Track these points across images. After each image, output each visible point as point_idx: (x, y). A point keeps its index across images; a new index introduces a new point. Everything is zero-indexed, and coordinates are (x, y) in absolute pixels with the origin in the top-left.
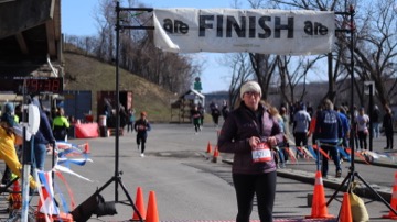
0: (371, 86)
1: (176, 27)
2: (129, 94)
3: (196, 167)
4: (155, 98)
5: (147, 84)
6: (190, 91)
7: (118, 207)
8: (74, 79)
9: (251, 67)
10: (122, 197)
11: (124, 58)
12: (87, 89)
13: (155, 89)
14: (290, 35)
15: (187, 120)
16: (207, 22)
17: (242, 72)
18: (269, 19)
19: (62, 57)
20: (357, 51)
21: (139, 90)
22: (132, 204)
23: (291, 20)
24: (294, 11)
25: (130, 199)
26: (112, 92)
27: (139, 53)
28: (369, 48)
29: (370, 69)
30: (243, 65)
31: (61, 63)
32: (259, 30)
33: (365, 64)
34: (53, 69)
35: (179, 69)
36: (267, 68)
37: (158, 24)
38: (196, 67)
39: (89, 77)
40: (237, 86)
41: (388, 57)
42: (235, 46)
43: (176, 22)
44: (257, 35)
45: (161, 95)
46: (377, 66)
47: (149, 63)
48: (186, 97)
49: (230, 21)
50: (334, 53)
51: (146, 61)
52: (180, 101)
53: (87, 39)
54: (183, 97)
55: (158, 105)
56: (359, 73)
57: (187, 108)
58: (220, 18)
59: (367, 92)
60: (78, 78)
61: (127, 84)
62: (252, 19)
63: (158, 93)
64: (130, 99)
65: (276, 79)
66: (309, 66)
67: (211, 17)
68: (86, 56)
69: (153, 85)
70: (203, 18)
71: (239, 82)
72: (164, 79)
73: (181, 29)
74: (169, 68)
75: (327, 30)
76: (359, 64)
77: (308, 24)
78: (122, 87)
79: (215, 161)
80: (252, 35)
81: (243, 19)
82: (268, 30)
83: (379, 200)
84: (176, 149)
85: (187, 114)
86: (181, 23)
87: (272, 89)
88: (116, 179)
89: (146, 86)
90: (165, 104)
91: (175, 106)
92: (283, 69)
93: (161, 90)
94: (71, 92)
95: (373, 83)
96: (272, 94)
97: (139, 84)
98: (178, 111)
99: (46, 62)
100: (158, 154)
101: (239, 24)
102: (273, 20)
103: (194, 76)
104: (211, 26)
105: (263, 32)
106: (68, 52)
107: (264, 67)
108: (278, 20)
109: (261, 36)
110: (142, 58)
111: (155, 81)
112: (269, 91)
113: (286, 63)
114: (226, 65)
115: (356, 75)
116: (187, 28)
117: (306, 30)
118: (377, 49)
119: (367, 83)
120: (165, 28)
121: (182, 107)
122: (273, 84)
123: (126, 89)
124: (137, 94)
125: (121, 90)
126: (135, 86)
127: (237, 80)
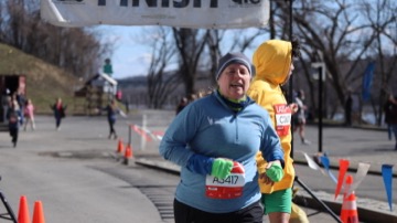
0: (320, 69)
2: (21, 79)
3: (102, 170)
4: (54, 84)
5: (44, 66)
6: (97, 76)
9: (175, 47)
11: (16, 34)
13: (55, 73)
14: (213, 4)
15: (97, 111)
17: (164, 52)
20: (306, 25)
21: (34, 73)
22: (13, 218)
25: (10, 212)
27: (34, 27)
28: (321, 21)
29: (322, 48)
30: (164, 44)
33: (315, 42)
35: (85, 48)
36: (195, 47)
38: (106, 45)
40: (157, 69)
41: (345, 33)
42: (143, 17)
44: (171, 4)
45: (62, 81)
46: (331, 45)
47: (48, 41)
48: (94, 83)
50: (277, 28)
51: (44, 37)
52: (85, 89)
54: (89, 83)
56: (308, 53)
57: (94, 97)
59: (316, 77)
61: (19, 66)
64: (22, 85)
65: (205, 61)
66: (246, 45)
69: (51, 67)
71: (160, 64)
72: (66, 60)
74: (73, 46)
76: (309, 42)
78: (13, 70)
79: (126, 162)
80: (166, 4)
83: (325, 210)
84: (79, 147)
85: (94, 104)
87: (201, 73)
89: (42, 69)
90: (67, 91)
91: (80, 94)
92: (214, 48)
93: (62, 75)
95: (323, 65)
96: (200, 79)
97: (34, 66)
98: (82, 101)
100: (56, 155)
103: (105, 57)
107: (190, 45)
109: (177, 5)
110: (39, 34)
111: (55, 62)
112: (197, 76)
113: (218, 40)
114: (144, 43)
115: (304, 56)
118: (330, 23)
119: (316, 65)
121: (88, 95)
122: (202, 66)
123: (17, 73)
124: (32, 79)
125: (11, 74)
126: (28, 69)
127: (158, 61)
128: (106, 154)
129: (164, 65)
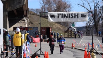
1: (53, 16)
2: (50, 28)
4: (60, 29)
5: (57, 25)
6: (70, 27)
7: (40, 55)
8: (33, 23)
10: (41, 53)
12: (37, 27)
14: (78, 17)
15: (70, 36)
16: (59, 15)
18: (73, 14)
19: (28, 16)
21: (54, 26)
23: (78, 14)
24: (79, 12)
26: (45, 28)
31: (28, 18)
32: (71, 16)
34: (26, 20)
36: (98, 19)
37: (49, 16)
39: (37, 23)
43: (53, 15)
45: (62, 28)
48: (69, 29)
49: (65, 15)
52: (67, 30)
53: (37, 10)
54: (68, 29)
55: (61, 32)
57: (70, 32)
58: (62, 14)
60: (34, 23)
61: (50, 25)
62: (69, 14)
63: (60, 28)
64: (51, 30)
67: (60, 14)
68: (36, 15)
69: (59, 25)
70: (58, 14)
73: (54, 17)
75: (86, 16)
77: (82, 15)
80: (69, 18)
81: (67, 14)
82: (73, 16)
85: (70, 34)
86: (54, 16)
88: (40, 49)
90: (63, 31)
91: (66, 32)
94: (32, 28)
97: (54, 24)
99: (23, 18)
100: (57, 47)
101: (66, 15)
102: (74, 14)
104: (60, 16)
105: (72, 17)
106: (30, 14)
108: (75, 14)
116: (55, 16)
117: (81, 16)
120: (50, 17)
121: (68, 32)
122: (100, 24)
123: (50, 26)
124: (54, 28)
125: (48, 27)
126: (53, 25)
127: (88, 22)
128: (69, 47)
129: (90, 24)
